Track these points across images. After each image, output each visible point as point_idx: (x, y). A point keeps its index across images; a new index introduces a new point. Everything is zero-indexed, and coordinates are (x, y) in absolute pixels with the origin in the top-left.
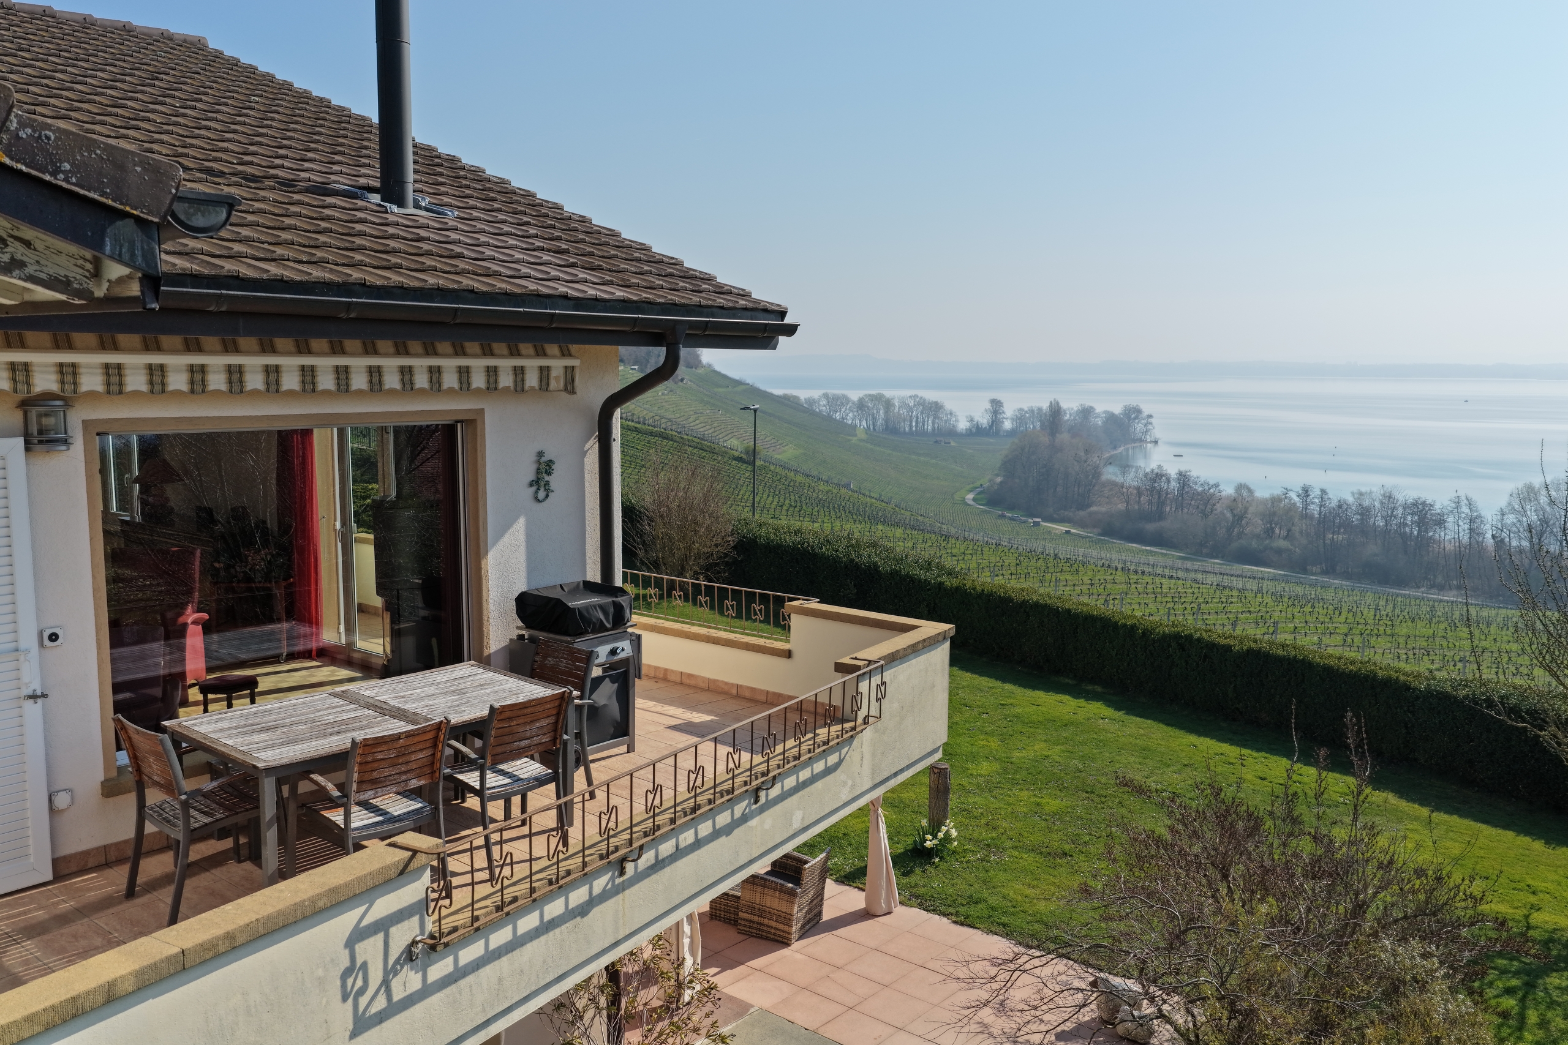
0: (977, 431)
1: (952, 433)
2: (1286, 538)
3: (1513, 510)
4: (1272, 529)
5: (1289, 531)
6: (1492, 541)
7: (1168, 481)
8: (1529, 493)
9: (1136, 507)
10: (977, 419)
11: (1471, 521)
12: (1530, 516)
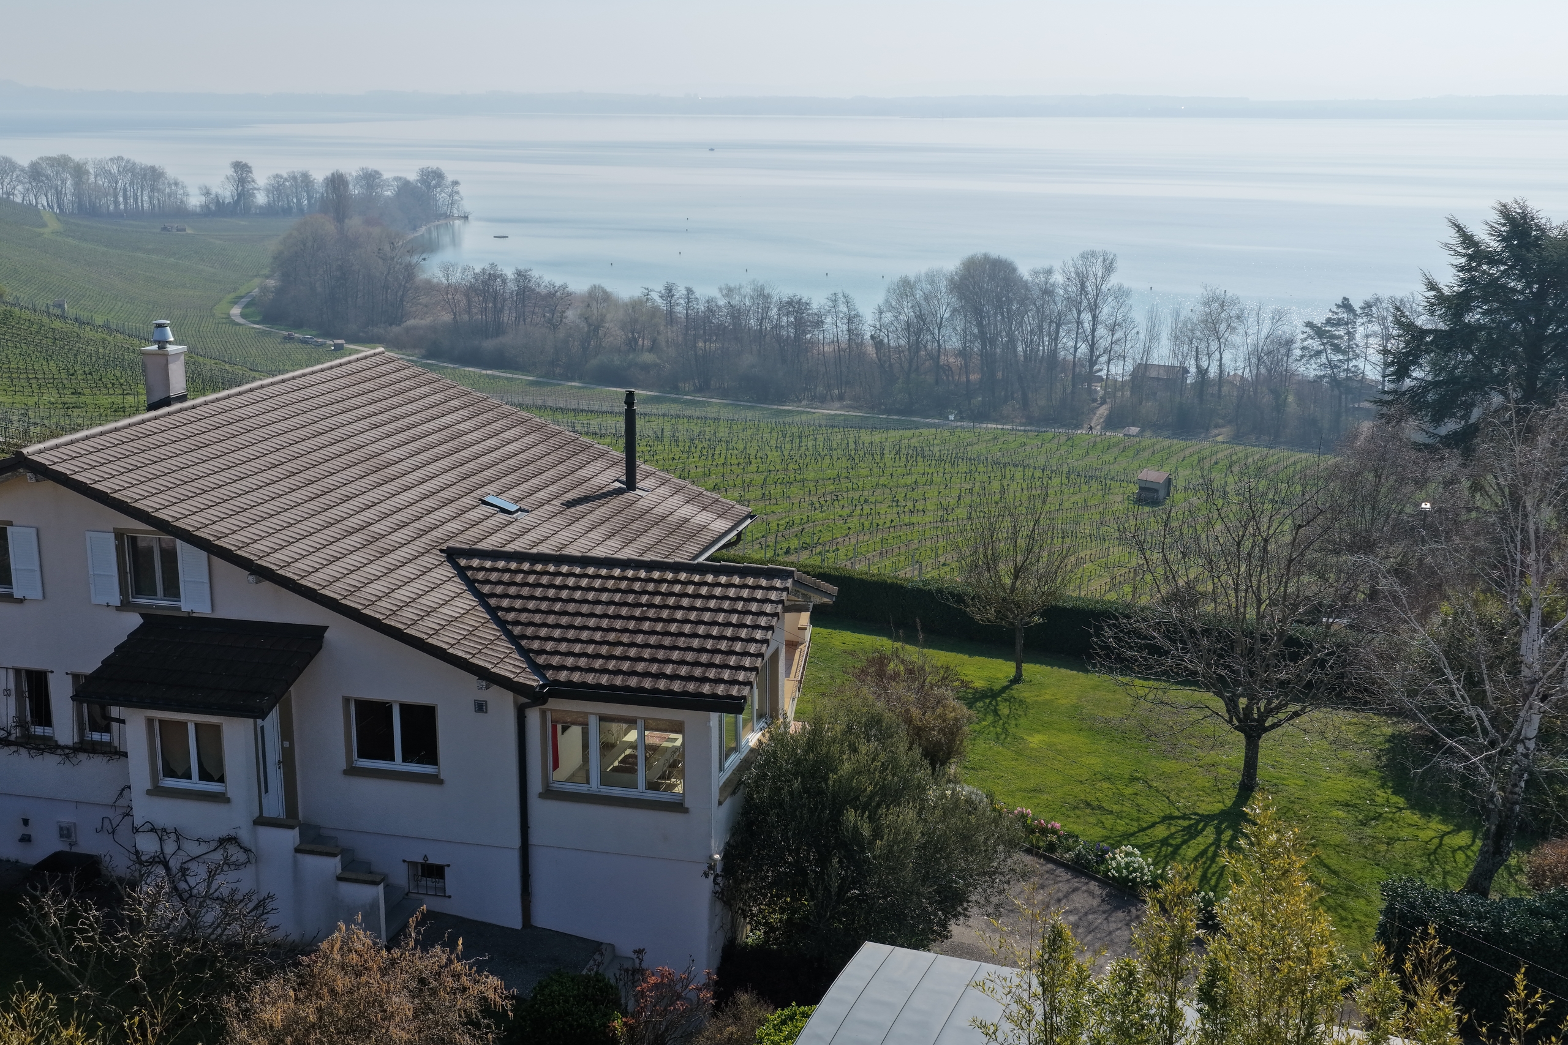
0: (216, 210)
1: (181, 213)
2: (651, 350)
3: (891, 308)
4: (636, 340)
5: (654, 341)
6: (871, 342)
7: (504, 282)
8: (905, 288)
9: (466, 317)
10: (215, 190)
11: (850, 320)
12: (907, 313)
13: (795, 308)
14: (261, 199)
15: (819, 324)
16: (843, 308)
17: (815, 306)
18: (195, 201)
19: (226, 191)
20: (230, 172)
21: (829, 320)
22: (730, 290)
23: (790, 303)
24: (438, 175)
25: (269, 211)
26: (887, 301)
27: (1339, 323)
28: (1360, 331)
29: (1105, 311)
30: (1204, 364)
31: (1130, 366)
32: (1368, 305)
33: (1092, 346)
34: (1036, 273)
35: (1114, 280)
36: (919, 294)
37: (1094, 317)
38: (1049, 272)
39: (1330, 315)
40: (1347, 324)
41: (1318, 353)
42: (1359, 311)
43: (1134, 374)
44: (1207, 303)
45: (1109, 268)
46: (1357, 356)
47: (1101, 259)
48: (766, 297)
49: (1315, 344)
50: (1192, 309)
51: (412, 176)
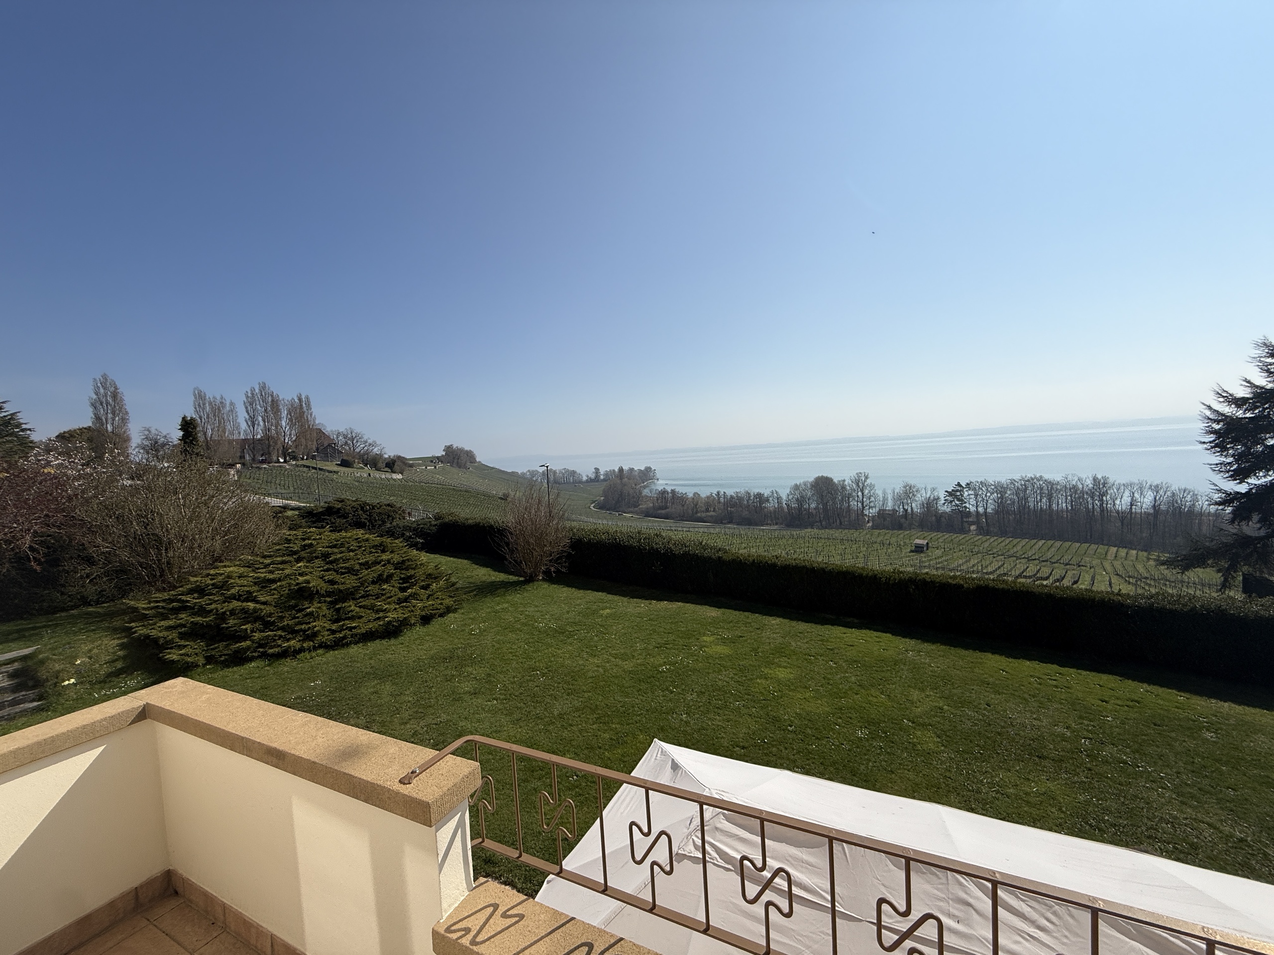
0: (590, 481)
1: (581, 482)
2: (714, 511)
4: (708, 508)
5: (714, 508)
7: (668, 493)
8: (796, 487)
9: (657, 504)
10: (590, 476)
11: (778, 499)
12: (798, 495)
13: (759, 496)
14: (602, 477)
15: (768, 500)
16: (775, 495)
17: (766, 495)
18: (585, 478)
19: (593, 477)
20: (594, 470)
21: (771, 499)
22: (737, 492)
23: (757, 494)
24: (650, 468)
25: (604, 480)
26: (790, 492)
27: (957, 491)
28: (966, 493)
29: (866, 492)
30: (906, 507)
31: (877, 509)
32: (968, 484)
33: (863, 504)
34: (839, 481)
35: (868, 481)
36: (801, 489)
37: (863, 494)
38: (844, 481)
39: (953, 488)
40: (960, 491)
41: (951, 502)
42: (964, 486)
43: (879, 512)
44: (905, 487)
45: (867, 478)
46: (965, 503)
47: (863, 475)
48: (749, 494)
49: (950, 498)
50: (899, 489)
51: (643, 469)
